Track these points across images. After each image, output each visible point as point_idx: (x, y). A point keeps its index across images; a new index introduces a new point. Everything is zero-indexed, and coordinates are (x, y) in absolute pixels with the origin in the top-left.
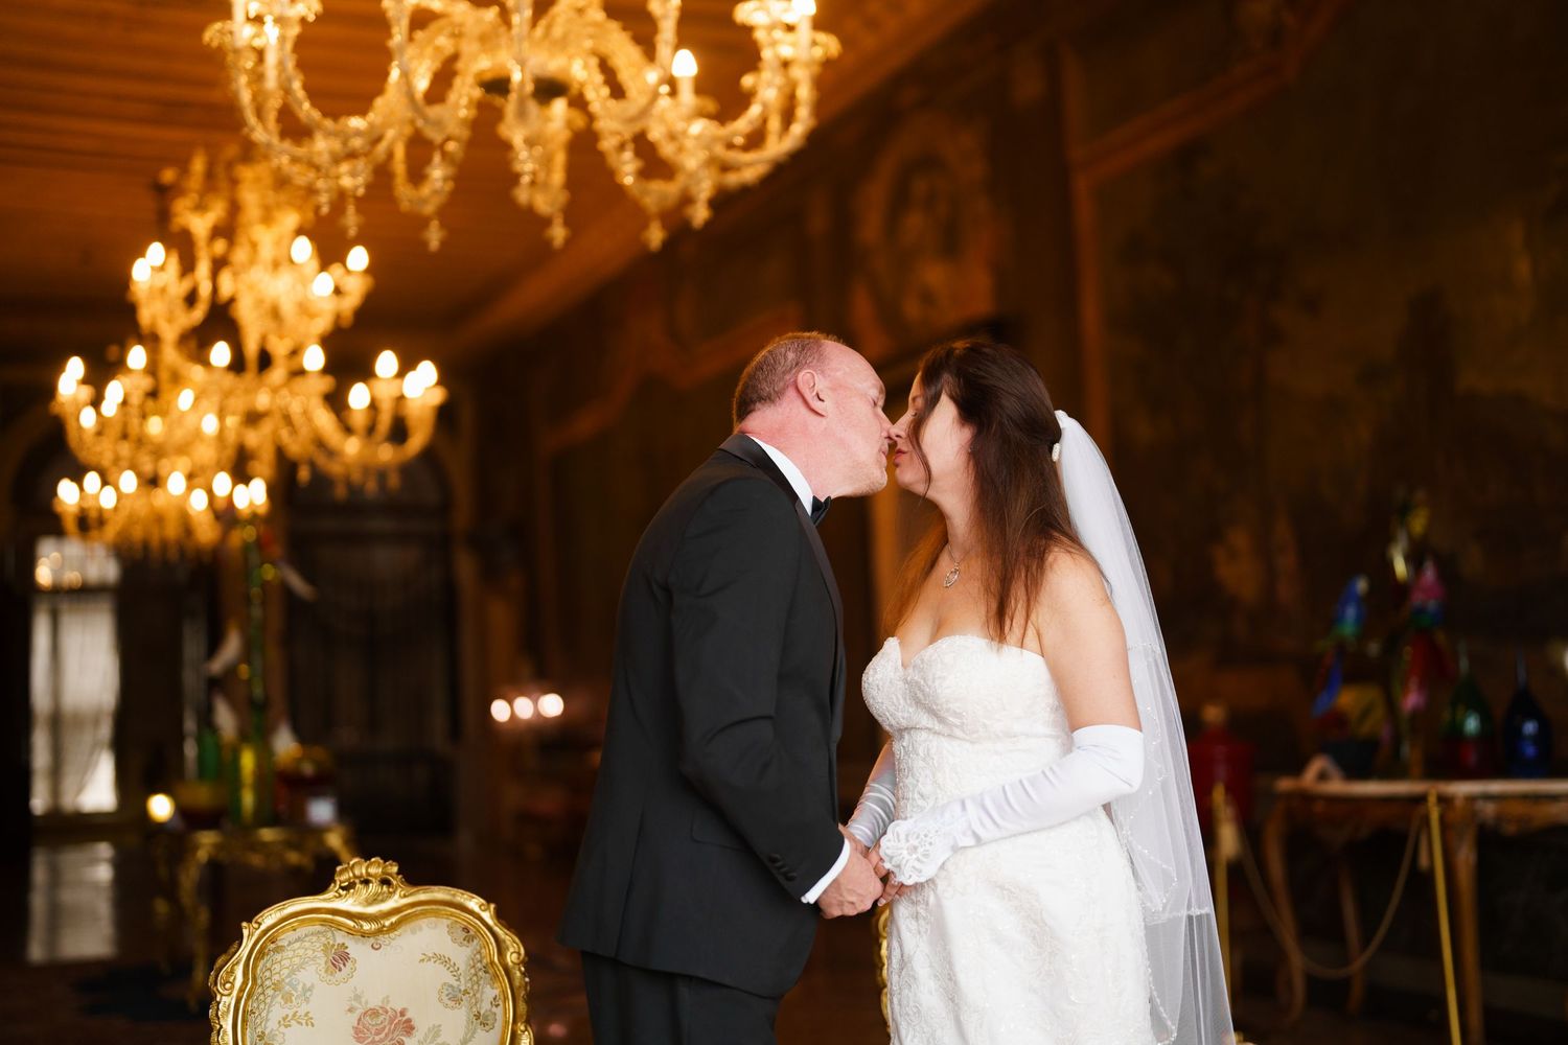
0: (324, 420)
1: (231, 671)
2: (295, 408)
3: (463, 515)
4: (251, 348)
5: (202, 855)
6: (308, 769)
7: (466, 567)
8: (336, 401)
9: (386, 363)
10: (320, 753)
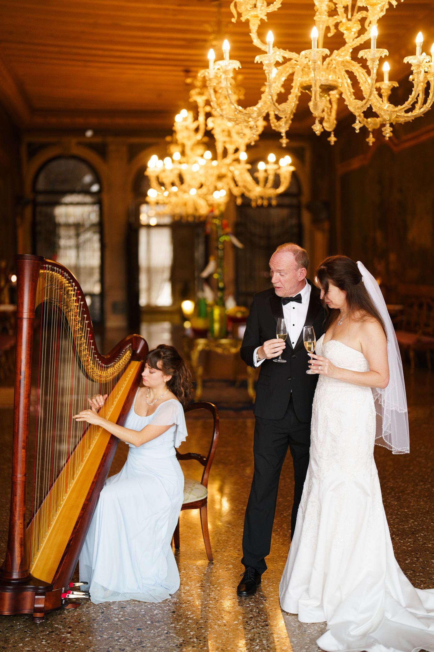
0: (248, 178)
1: (211, 276)
2: (237, 173)
3: (305, 198)
4: (220, 149)
5: (200, 347)
6: (239, 315)
7: (306, 217)
8: (253, 171)
9: (272, 157)
10: (243, 309)
